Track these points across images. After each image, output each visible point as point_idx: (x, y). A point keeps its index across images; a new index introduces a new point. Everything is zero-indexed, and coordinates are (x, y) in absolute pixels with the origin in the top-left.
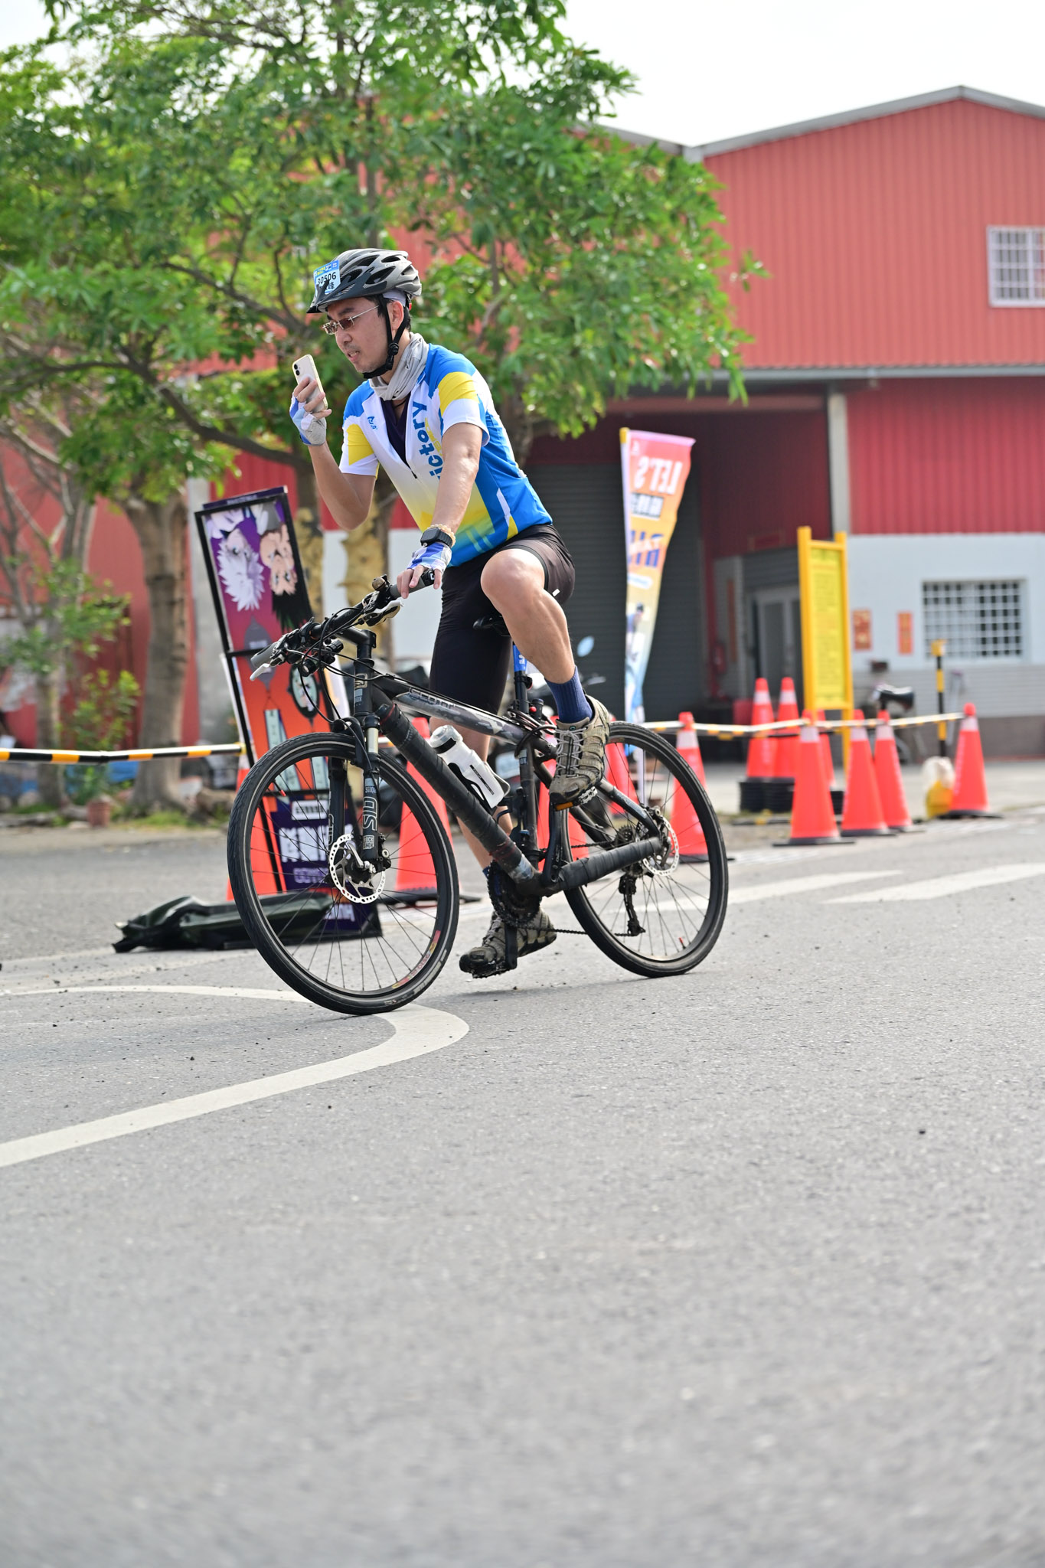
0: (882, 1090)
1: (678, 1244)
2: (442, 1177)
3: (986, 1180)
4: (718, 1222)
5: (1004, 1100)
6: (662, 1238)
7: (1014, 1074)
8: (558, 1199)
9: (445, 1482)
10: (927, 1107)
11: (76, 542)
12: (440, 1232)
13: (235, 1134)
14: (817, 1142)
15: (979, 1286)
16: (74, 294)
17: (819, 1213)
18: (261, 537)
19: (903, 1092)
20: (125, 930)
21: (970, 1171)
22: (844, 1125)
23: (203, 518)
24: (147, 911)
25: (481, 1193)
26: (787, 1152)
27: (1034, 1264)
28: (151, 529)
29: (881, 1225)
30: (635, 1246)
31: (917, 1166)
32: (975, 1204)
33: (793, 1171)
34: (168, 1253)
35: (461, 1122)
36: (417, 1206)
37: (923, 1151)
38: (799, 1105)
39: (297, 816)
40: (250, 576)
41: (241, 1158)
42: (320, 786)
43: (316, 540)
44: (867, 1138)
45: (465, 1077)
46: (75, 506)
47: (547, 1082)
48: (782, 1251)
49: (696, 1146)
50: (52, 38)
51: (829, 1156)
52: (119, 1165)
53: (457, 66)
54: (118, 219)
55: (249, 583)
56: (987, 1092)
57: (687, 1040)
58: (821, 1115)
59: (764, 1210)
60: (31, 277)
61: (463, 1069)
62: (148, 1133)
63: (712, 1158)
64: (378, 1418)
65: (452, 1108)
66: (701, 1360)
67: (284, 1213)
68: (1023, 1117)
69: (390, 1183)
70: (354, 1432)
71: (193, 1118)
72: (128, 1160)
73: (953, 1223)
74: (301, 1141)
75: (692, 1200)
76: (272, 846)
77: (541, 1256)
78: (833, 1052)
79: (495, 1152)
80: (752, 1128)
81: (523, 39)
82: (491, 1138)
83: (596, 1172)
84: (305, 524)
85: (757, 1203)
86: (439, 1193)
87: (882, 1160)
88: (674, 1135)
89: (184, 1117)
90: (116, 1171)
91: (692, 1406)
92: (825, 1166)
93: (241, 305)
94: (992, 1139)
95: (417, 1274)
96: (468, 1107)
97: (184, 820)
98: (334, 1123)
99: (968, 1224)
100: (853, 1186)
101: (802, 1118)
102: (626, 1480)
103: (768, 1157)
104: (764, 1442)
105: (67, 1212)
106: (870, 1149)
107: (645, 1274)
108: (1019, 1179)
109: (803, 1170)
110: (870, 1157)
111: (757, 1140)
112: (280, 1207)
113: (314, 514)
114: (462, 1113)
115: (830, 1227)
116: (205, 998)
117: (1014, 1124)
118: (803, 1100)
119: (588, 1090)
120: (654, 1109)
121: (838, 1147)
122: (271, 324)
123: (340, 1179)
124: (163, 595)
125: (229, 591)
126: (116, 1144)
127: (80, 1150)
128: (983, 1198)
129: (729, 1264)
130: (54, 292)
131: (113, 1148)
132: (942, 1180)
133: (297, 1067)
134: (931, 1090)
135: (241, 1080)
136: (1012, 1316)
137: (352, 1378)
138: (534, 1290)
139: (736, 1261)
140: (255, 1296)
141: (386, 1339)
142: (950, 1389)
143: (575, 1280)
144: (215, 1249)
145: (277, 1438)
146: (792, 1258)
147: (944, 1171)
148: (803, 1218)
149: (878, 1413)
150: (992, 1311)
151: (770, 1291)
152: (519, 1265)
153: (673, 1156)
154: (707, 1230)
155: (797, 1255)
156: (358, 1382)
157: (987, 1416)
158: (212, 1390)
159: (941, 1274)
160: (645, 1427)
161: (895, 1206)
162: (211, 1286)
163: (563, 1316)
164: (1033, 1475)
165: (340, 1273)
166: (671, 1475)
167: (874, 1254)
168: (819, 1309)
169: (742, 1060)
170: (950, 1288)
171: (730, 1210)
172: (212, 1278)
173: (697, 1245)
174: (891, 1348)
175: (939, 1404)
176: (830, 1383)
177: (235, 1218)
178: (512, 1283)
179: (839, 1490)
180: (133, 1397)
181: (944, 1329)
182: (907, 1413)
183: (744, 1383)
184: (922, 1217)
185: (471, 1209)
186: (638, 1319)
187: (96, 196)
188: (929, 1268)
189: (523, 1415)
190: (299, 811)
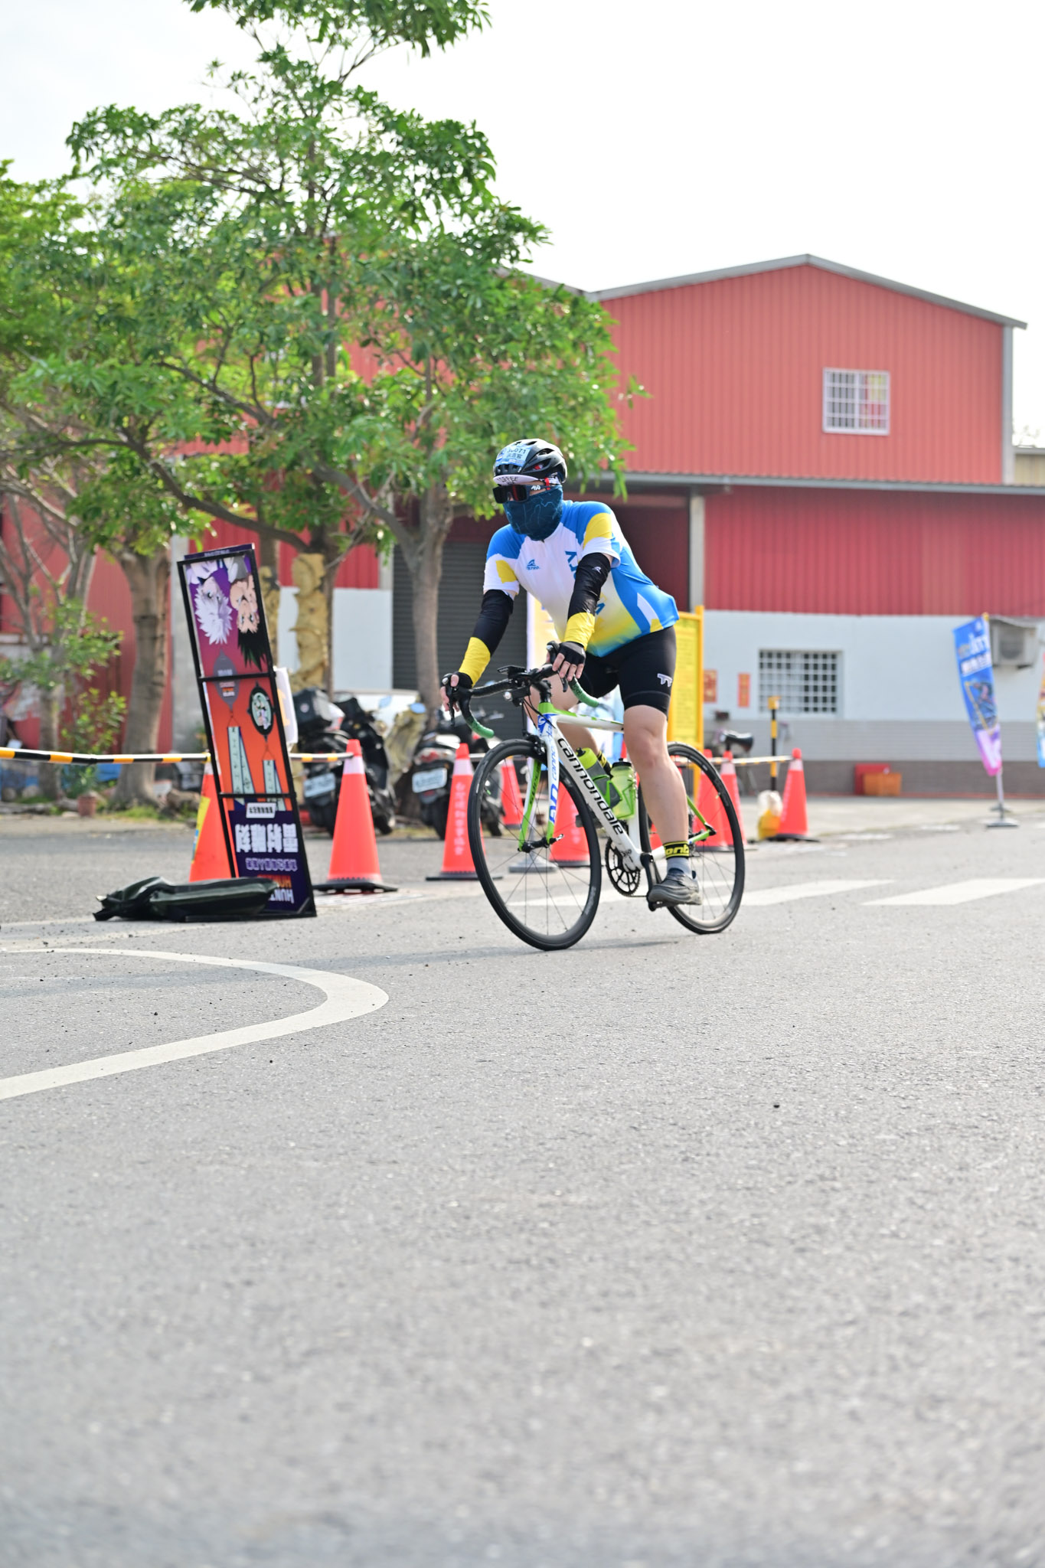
0: (739, 1067)
2: (367, 1128)
3: (835, 1152)
4: (605, 1180)
5: (843, 1081)
6: (558, 1193)
7: (850, 1058)
8: (467, 1152)
9: (372, 1420)
10: (778, 1084)
11: (78, 586)
13: (190, 1082)
14: (687, 1111)
15: (838, 1249)
16: (87, 382)
17: (693, 1175)
18: (231, 585)
19: (757, 1070)
20: (104, 902)
21: (821, 1143)
22: (709, 1096)
23: (184, 567)
24: (122, 888)
25: (401, 1145)
26: (662, 1119)
27: (884, 1231)
28: (140, 578)
29: (748, 1189)
30: (536, 1199)
31: (774, 1136)
32: (827, 1173)
33: (668, 1137)
34: (128, 1187)
35: (383, 1080)
36: (346, 1153)
37: (779, 1123)
38: (669, 1078)
39: (249, 815)
40: (220, 616)
41: (195, 1104)
42: (269, 791)
43: (274, 592)
44: (730, 1109)
45: (386, 1040)
46: (79, 557)
47: (455, 1047)
48: (664, 1209)
49: (584, 1110)
50: (75, 174)
51: (698, 1124)
52: (90, 1105)
53: (405, 215)
54: (125, 324)
55: (219, 622)
56: (829, 1073)
57: (572, 1016)
58: (689, 1087)
59: (645, 1170)
60: (51, 366)
61: (384, 1033)
62: (115, 1078)
63: (598, 1121)
64: (309, 1353)
65: (375, 1067)
66: (598, 1310)
67: (228, 1154)
68: (861, 1097)
69: (322, 1131)
70: (290, 1366)
71: (154, 1066)
72: (97, 1101)
73: (810, 1189)
74: (246, 1091)
75: (582, 1158)
76: (229, 840)
77: (454, 1204)
78: (695, 1031)
79: (412, 1107)
80: (631, 1096)
81: (460, 196)
82: (408, 1095)
83: (499, 1129)
84: (266, 579)
85: (639, 1163)
86: (364, 1142)
87: (744, 1129)
88: (565, 1099)
89: (148, 1065)
90: (87, 1111)
91: (591, 1353)
92: (696, 1133)
93: (221, 399)
94: (836, 1115)
95: (345, 1217)
96: (388, 1067)
97: (156, 815)
98: (274, 1076)
99: (823, 1191)
100: (721, 1152)
101: (673, 1089)
102: (536, 1425)
103: (646, 1122)
104: (659, 1392)
105: (43, 1146)
106: (733, 1119)
107: (545, 1225)
108: (863, 1151)
109: (677, 1136)
110: (734, 1127)
111: (636, 1107)
112: (227, 1148)
113: (273, 572)
114: (383, 1072)
115: (703, 1188)
116: (168, 963)
117: (854, 1102)
118: (672, 1073)
119: (490, 1056)
120: (546, 1076)
121: (705, 1117)
122: (246, 417)
123: (279, 1126)
124: (147, 632)
125: (203, 627)
126: (88, 1086)
127: (57, 1090)
128: (834, 1169)
130: (70, 379)
131: (85, 1089)
132: (797, 1150)
133: (244, 1025)
134: (780, 1068)
135: (197, 1034)
136: (869, 1279)
137: (288, 1313)
138: (448, 1236)
139: (624, 1217)
140: (203, 1231)
141: (318, 1277)
142: (821, 1346)
143: (484, 1228)
144: (170, 1185)
145: (220, 1369)
146: (673, 1216)
147: (799, 1142)
148: (679, 1179)
149: (759, 1368)
150: (851, 1274)
151: (655, 1247)
152: (435, 1212)
153: (564, 1118)
154: (597, 1186)
155: (677, 1214)
156: (293, 1318)
157: (856, 1374)
158: (163, 1319)
159: (804, 1237)
160: (550, 1373)
161: (759, 1172)
162: (165, 1220)
163: (474, 1261)
164: (903, 1434)
165: (279, 1213)
166: (576, 1422)
167: (744, 1215)
168: (699, 1265)
169: (618, 1035)
170: (813, 1250)
171: (616, 1170)
172: (167, 1212)
173: (589, 1200)
174: (766, 1305)
175: (813, 1361)
176: (713, 1337)
177: (188, 1157)
178: (429, 1228)
179: (729, 1443)
180: (93, 1323)
181: (811, 1289)
182: (784, 1369)
183: (637, 1333)
184: (783, 1184)
185: (394, 1158)
186: (540, 1267)
187: (108, 305)
188: (793, 1231)
189: (441, 1356)
190: (252, 811)
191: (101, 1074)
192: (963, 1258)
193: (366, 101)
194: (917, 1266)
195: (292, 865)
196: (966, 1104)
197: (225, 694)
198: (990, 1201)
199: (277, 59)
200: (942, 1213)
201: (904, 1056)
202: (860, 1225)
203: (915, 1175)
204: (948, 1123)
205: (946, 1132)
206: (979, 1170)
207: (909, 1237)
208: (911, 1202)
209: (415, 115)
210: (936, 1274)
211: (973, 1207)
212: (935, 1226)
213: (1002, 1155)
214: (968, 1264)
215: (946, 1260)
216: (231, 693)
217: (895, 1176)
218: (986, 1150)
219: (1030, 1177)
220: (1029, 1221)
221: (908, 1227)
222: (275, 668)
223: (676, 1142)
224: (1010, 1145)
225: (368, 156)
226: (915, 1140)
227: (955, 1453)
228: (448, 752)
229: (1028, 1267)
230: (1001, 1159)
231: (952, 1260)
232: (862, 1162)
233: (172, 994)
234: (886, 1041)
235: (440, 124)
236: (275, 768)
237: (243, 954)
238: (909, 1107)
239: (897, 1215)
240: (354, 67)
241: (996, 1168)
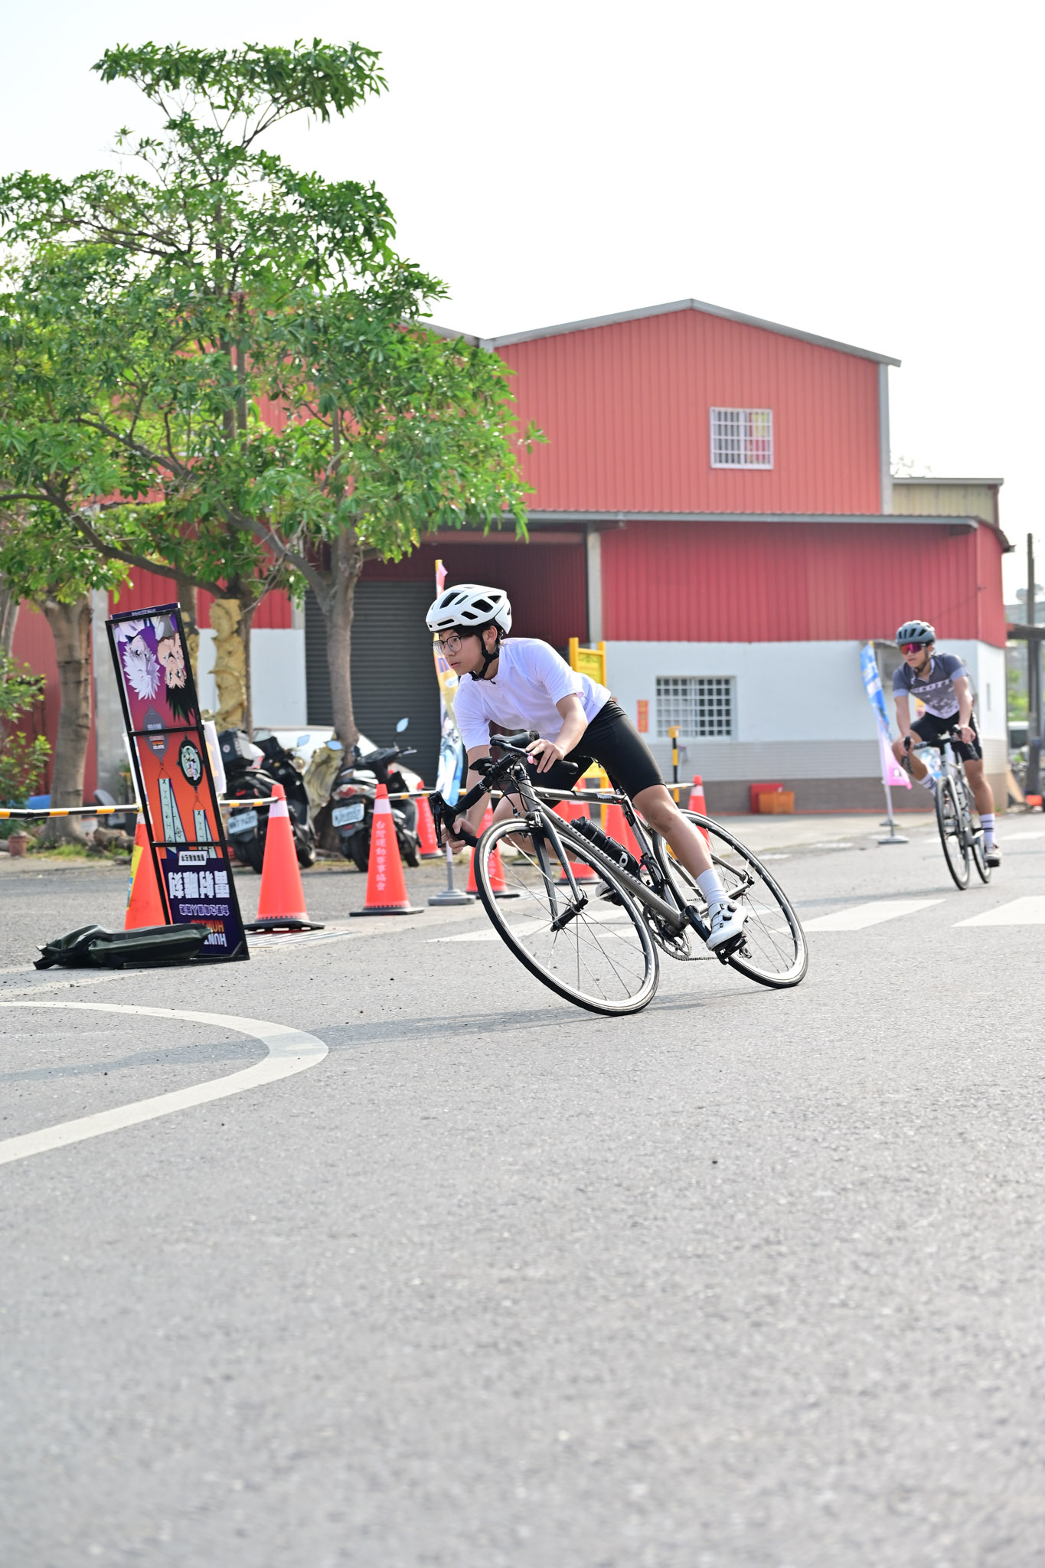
0: (673, 1119)
1: (531, 1272)
2: (324, 1196)
3: (777, 1212)
4: (560, 1250)
5: (775, 1132)
6: (517, 1266)
7: (779, 1105)
8: (423, 1222)
9: (365, 1531)
10: (714, 1136)
12: (328, 1254)
13: (147, 1149)
14: (629, 1169)
15: (792, 1323)
16: (8, 442)
17: (644, 1242)
18: (158, 642)
19: (691, 1121)
20: (44, 951)
21: (762, 1202)
22: (649, 1152)
23: (112, 626)
24: (62, 936)
25: (358, 1215)
26: (607, 1179)
27: (834, 1300)
28: (63, 625)
29: (698, 1256)
30: (495, 1273)
31: (716, 1196)
32: (772, 1237)
33: (615, 1199)
34: (100, 1271)
35: (333, 1142)
36: (306, 1227)
37: (719, 1181)
38: (608, 1132)
39: (181, 863)
40: (148, 672)
41: (154, 1174)
42: (200, 840)
43: (192, 636)
44: (670, 1167)
45: (332, 1097)
47: (398, 1103)
48: (620, 1281)
49: (530, 1171)
51: (642, 1184)
52: (52, 1178)
53: (309, 272)
54: (43, 384)
55: (148, 678)
56: (761, 1123)
57: (507, 1065)
58: (628, 1142)
59: (598, 1238)
61: (329, 1090)
62: (74, 1147)
63: (545, 1183)
64: (298, 1456)
65: (324, 1128)
66: (569, 1398)
67: (193, 1230)
68: (794, 1149)
69: (280, 1202)
70: (280, 1472)
71: (111, 1133)
72: (59, 1173)
73: (757, 1255)
74: (202, 1158)
75: (534, 1226)
76: (163, 887)
77: (417, 1282)
78: (627, 1079)
79: (365, 1173)
80: (574, 1155)
81: (361, 254)
82: (359, 1158)
83: (451, 1195)
85: (590, 1231)
86: (323, 1213)
87: (686, 1189)
88: (511, 1159)
89: (104, 1131)
90: (50, 1185)
91: (569, 1448)
92: (641, 1194)
93: (138, 453)
94: (773, 1169)
95: (313, 1299)
96: (337, 1127)
97: (84, 853)
98: (227, 1140)
99: (770, 1257)
100: (668, 1215)
101: (613, 1145)
102: (524, 1531)
103: (592, 1184)
104: (639, 1490)
105: (12, 1226)
106: (675, 1178)
107: (507, 1303)
108: (803, 1211)
109: (623, 1198)
110: (676, 1186)
111: (580, 1166)
112: (191, 1225)
113: (191, 617)
114: (333, 1133)
115: (655, 1257)
116: (112, 1015)
117: (789, 1155)
118: (610, 1127)
119: (433, 1112)
120: (490, 1133)
121: (648, 1176)
122: (162, 470)
123: (238, 1197)
124: (71, 677)
125: (131, 684)
126: (49, 1157)
127: (19, 1162)
128: (778, 1231)
129: (577, 1293)
131: (46, 1161)
132: (741, 1211)
133: (191, 1084)
134: (713, 1119)
135: (148, 1095)
136: (826, 1356)
137: (270, 1411)
138: (416, 1318)
139: (583, 1292)
140: (177, 1320)
141: (295, 1368)
142: (789, 1433)
143: (449, 1308)
144: (140, 1268)
145: (211, 1477)
146: (629, 1290)
147: (740, 1202)
148: (631, 1247)
149: (732, 1460)
150: (808, 1350)
151: (617, 1325)
152: (399, 1291)
153: (512, 1181)
154: (553, 1258)
155: (634, 1287)
156: (277, 1416)
157: (826, 1464)
158: (150, 1422)
159: (758, 1309)
160: (531, 1473)
161: (706, 1237)
162: (139, 1307)
163: (444, 1347)
164: (878, 1530)
165: (248, 1296)
166: (563, 1527)
167: (698, 1287)
168: (661, 1344)
169: (555, 1085)
170: (768, 1324)
171: (569, 1238)
172: (140, 1299)
173: (547, 1274)
174: (730, 1388)
175: (782, 1450)
176: (685, 1425)
177: (154, 1236)
178: (395, 1310)
179: (713, 1546)
180: (81, 1428)
181: (772, 1368)
182: (756, 1460)
183: (610, 1424)
184: (731, 1249)
185: (352, 1231)
186: (508, 1352)
187: (26, 366)
188: (747, 1303)
189: (424, 1456)
190: (184, 859)
191: (60, 1143)
192: (912, 1328)
193: (269, 165)
194: (869, 1338)
195: (224, 910)
196: (895, 1154)
197: (155, 747)
198: (930, 1263)
199: (183, 126)
200: (886, 1278)
201: (829, 1102)
202: (810, 1294)
203: (856, 1235)
204: (880, 1176)
205: (879, 1186)
206: (916, 1228)
207: (858, 1306)
208: (856, 1266)
209: (317, 177)
210: (888, 1347)
211: (915, 1270)
212: (882, 1293)
213: (936, 1210)
214: (918, 1335)
215: (897, 1332)
216: (162, 747)
217: (836, 1238)
218: (920, 1206)
219: (965, 1235)
220: (970, 1284)
221: (856, 1295)
222: (203, 722)
223: (623, 1206)
224: (942, 1199)
225: (272, 218)
226: (851, 1196)
227: (931, 1550)
228: (365, 787)
229: (976, 1336)
230: (936, 1217)
231: (903, 1330)
232: (805, 1222)
233: (119, 1051)
234: (810, 1086)
235: (341, 185)
236: (205, 817)
237: (182, 1003)
238: (841, 1160)
239: (844, 1282)
240: (256, 132)
241: (931, 1225)
